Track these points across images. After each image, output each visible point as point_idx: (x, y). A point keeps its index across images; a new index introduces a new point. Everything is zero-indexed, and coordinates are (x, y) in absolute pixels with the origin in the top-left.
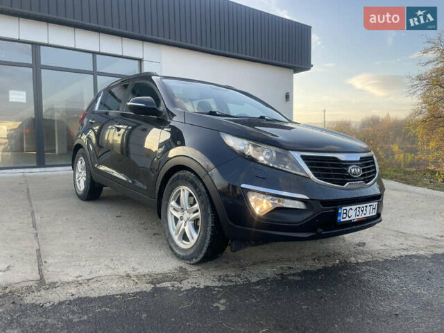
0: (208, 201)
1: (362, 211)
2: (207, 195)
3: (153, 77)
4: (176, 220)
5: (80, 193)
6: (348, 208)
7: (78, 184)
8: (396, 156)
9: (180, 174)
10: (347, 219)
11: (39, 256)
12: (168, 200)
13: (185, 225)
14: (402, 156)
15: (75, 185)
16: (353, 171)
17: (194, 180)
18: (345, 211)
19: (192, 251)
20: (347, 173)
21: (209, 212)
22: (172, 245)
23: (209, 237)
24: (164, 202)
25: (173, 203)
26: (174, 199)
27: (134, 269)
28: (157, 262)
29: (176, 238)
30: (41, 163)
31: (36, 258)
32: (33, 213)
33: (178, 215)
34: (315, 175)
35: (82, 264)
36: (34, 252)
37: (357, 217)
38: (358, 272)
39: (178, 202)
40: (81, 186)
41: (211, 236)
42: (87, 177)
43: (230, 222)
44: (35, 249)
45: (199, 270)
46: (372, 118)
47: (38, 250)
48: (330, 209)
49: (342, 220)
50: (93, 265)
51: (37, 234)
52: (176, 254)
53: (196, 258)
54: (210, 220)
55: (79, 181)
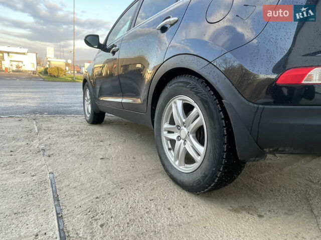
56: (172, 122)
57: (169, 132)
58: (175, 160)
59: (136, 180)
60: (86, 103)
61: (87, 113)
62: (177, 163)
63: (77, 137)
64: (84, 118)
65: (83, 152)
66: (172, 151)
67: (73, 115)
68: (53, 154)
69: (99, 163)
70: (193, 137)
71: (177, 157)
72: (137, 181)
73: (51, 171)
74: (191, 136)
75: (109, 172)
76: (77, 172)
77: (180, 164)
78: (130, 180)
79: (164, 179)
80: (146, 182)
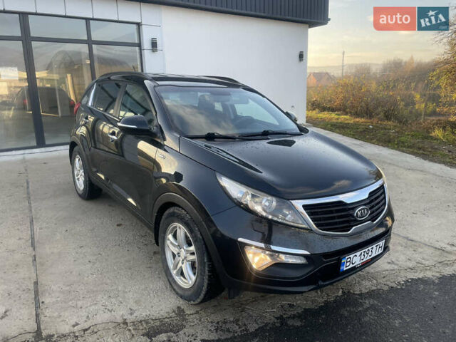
0: (204, 249)
1: (368, 254)
2: (203, 242)
3: (145, 81)
4: (174, 256)
5: (80, 193)
6: (352, 256)
7: (77, 181)
8: (417, 107)
9: (176, 211)
10: (351, 266)
11: (37, 293)
12: (165, 233)
13: (183, 263)
14: (423, 106)
15: (74, 181)
16: (359, 213)
17: (189, 222)
18: (349, 260)
19: (190, 293)
20: (353, 217)
21: (206, 261)
22: (170, 280)
23: (205, 285)
24: (161, 235)
25: (170, 237)
26: (171, 233)
27: (132, 312)
28: (156, 299)
29: (174, 272)
30: (41, 144)
31: (34, 296)
32: (32, 222)
33: (176, 251)
34: (317, 225)
35: (80, 304)
36: (32, 287)
37: (362, 261)
38: (360, 309)
39: (175, 236)
40: (81, 184)
41: (209, 284)
42: (85, 177)
43: (227, 275)
44: (33, 282)
45: (197, 312)
46: (394, 60)
47: (36, 283)
48: (333, 260)
49: (345, 269)
50: (90, 306)
51: (35, 256)
52: (174, 290)
53: (194, 301)
54: (207, 269)
55: (78, 179)
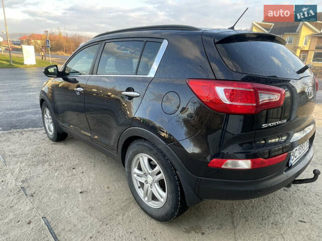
56: (140, 168)
57: (138, 176)
58: (145, 197)
59: (116, 213)
60: (46, 121)
61: (48, 131)
62: (146, 199)
63: (47, 164)
64: (44, 131)
65: (62, 186)
66: (141, 189)
67: (30, 129)
68: (34, 193)
69: (80, 199)
70: (157, 185)
71: (146, 194)
72: (117, 215)
73: (42, 215)
74: (156, 184)
75: (92, 208)
76: (66, 213)
77: (148, 201)
78: (111, 215)
79: (136, 209)
80: (124, 215)
